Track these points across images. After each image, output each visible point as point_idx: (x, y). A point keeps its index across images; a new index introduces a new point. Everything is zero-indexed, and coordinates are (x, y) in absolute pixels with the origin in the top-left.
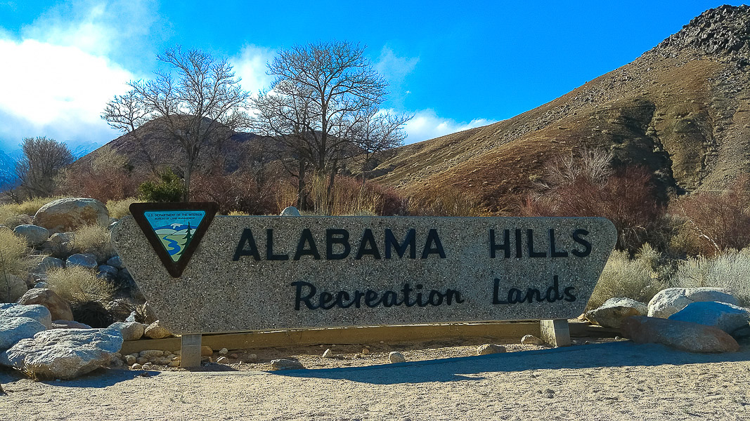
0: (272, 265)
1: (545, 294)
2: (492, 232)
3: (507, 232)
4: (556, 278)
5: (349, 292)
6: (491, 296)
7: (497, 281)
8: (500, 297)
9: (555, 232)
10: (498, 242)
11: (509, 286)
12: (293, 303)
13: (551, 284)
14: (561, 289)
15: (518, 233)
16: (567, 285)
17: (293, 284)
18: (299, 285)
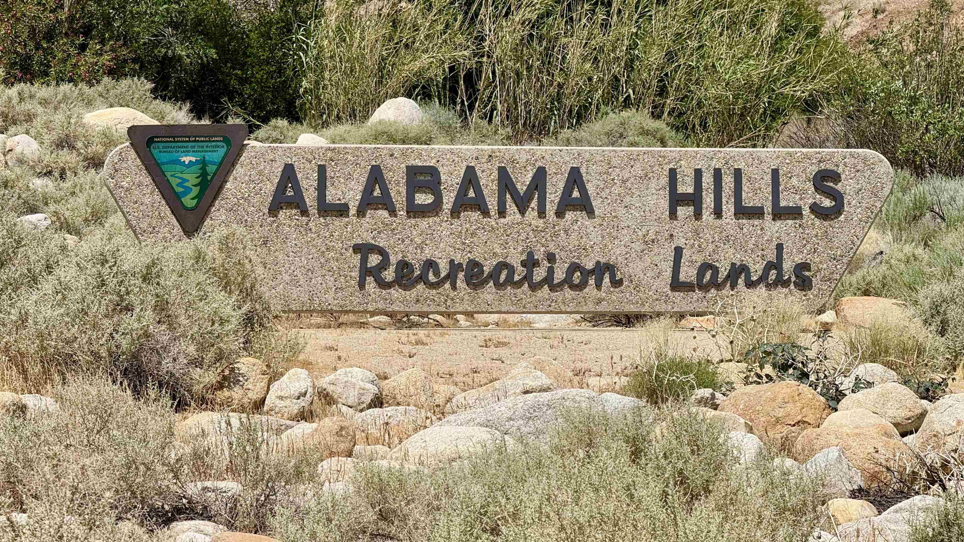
1: (760, 273)
2: (673, 173)
3: (698, 173)
4: (780, 247)
5: (439, 261)
6: (668, 274)
7: (678, 251)
8: (682, 277)
9: (781, 172)
10: (681, 189)
11: (699, 259)
12: (355, 274)
13: (772, 256)
14: (788, 266)
15: (718, 174)
16: (798, 259)
17: (355, 247)
18: (364, 249)
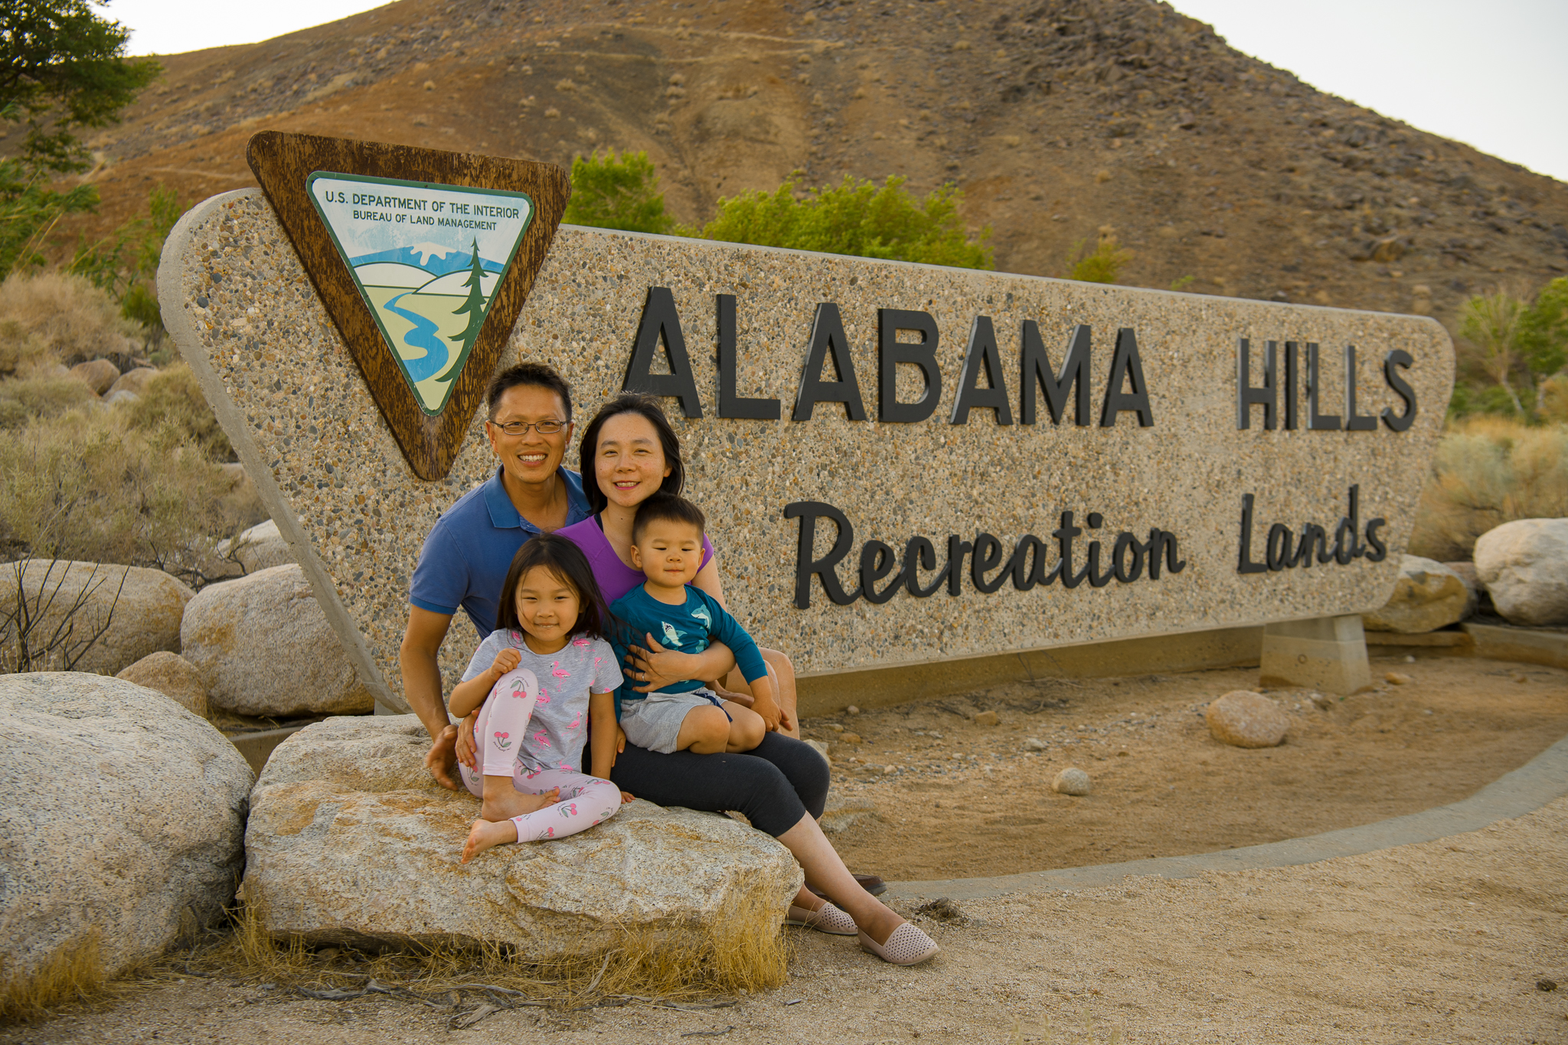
0: (731, 439)
1: (1333, 539)
2: (1245, 344)
3: (1271, 350)
4: (1354, 491)
5: (933, 540)
6: (1234, 550)
7: (1249, 499)
8: (1252, 550)
10: (1253, 380)
11: (1270, 517)
12: (788, 581)
13: (1345, 509)
14: (1362, 524)
15: (1290, 354)
16: (1371, 512)
17: (789, 512)
18: (805, 514)
